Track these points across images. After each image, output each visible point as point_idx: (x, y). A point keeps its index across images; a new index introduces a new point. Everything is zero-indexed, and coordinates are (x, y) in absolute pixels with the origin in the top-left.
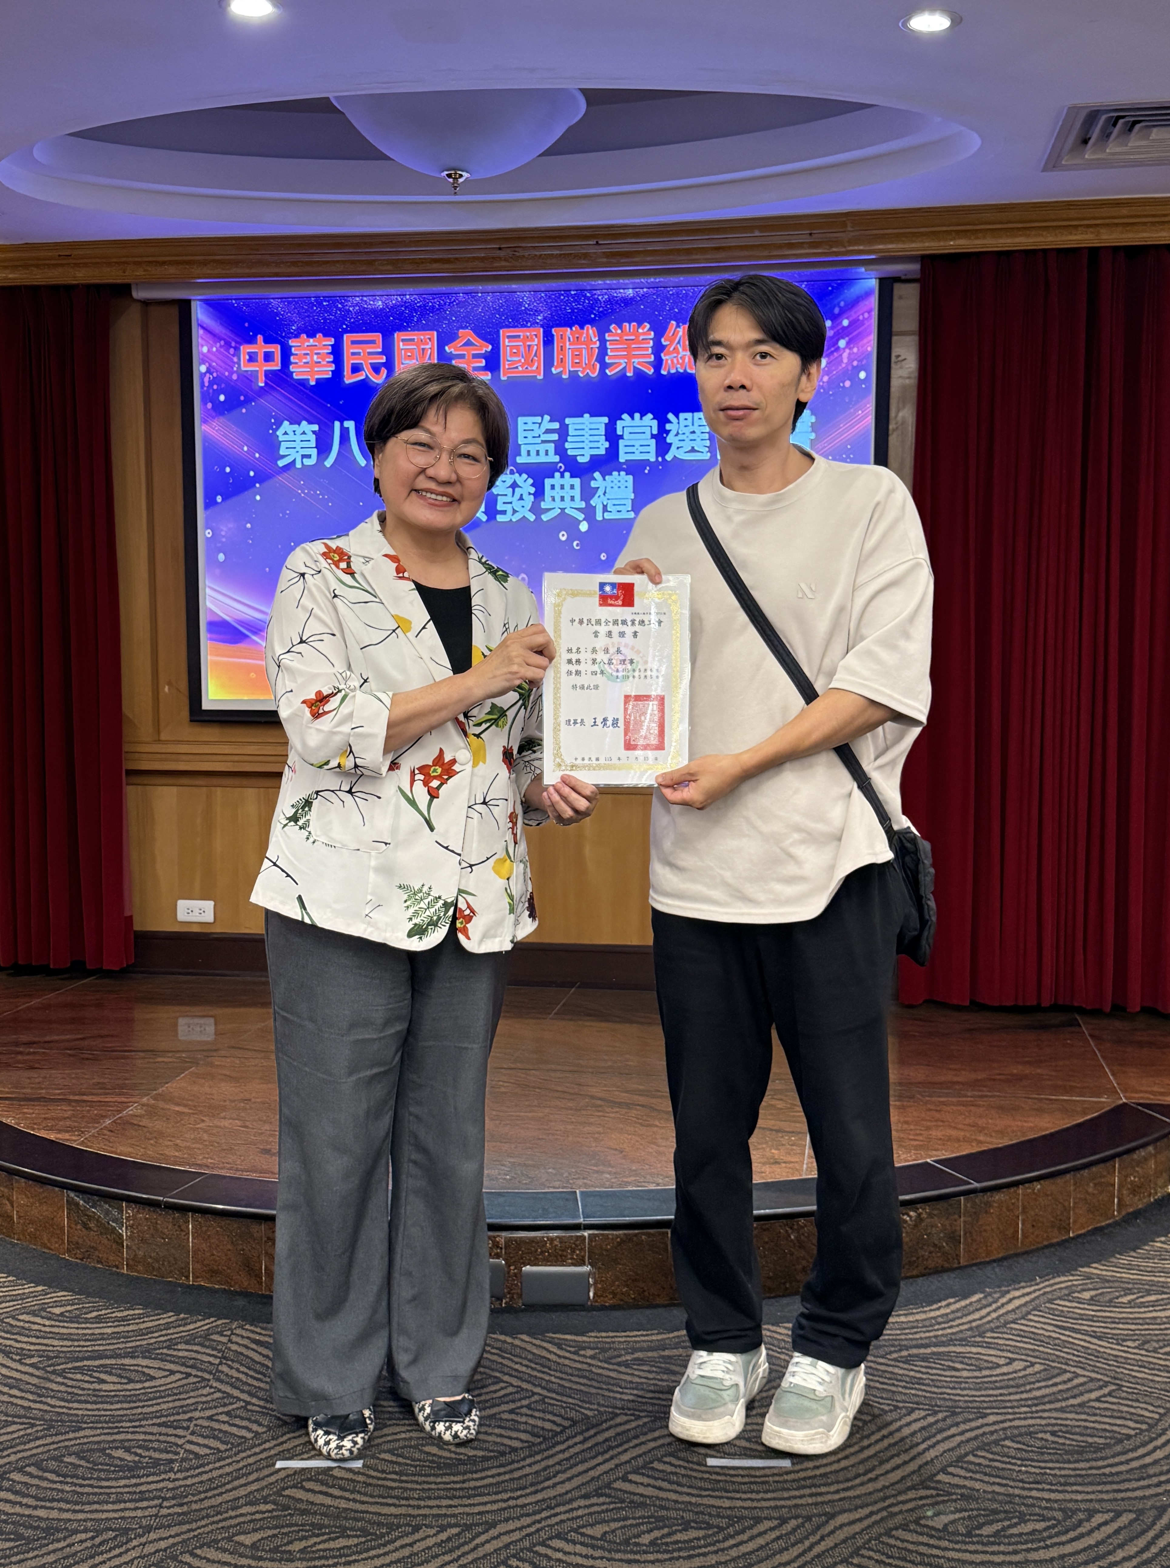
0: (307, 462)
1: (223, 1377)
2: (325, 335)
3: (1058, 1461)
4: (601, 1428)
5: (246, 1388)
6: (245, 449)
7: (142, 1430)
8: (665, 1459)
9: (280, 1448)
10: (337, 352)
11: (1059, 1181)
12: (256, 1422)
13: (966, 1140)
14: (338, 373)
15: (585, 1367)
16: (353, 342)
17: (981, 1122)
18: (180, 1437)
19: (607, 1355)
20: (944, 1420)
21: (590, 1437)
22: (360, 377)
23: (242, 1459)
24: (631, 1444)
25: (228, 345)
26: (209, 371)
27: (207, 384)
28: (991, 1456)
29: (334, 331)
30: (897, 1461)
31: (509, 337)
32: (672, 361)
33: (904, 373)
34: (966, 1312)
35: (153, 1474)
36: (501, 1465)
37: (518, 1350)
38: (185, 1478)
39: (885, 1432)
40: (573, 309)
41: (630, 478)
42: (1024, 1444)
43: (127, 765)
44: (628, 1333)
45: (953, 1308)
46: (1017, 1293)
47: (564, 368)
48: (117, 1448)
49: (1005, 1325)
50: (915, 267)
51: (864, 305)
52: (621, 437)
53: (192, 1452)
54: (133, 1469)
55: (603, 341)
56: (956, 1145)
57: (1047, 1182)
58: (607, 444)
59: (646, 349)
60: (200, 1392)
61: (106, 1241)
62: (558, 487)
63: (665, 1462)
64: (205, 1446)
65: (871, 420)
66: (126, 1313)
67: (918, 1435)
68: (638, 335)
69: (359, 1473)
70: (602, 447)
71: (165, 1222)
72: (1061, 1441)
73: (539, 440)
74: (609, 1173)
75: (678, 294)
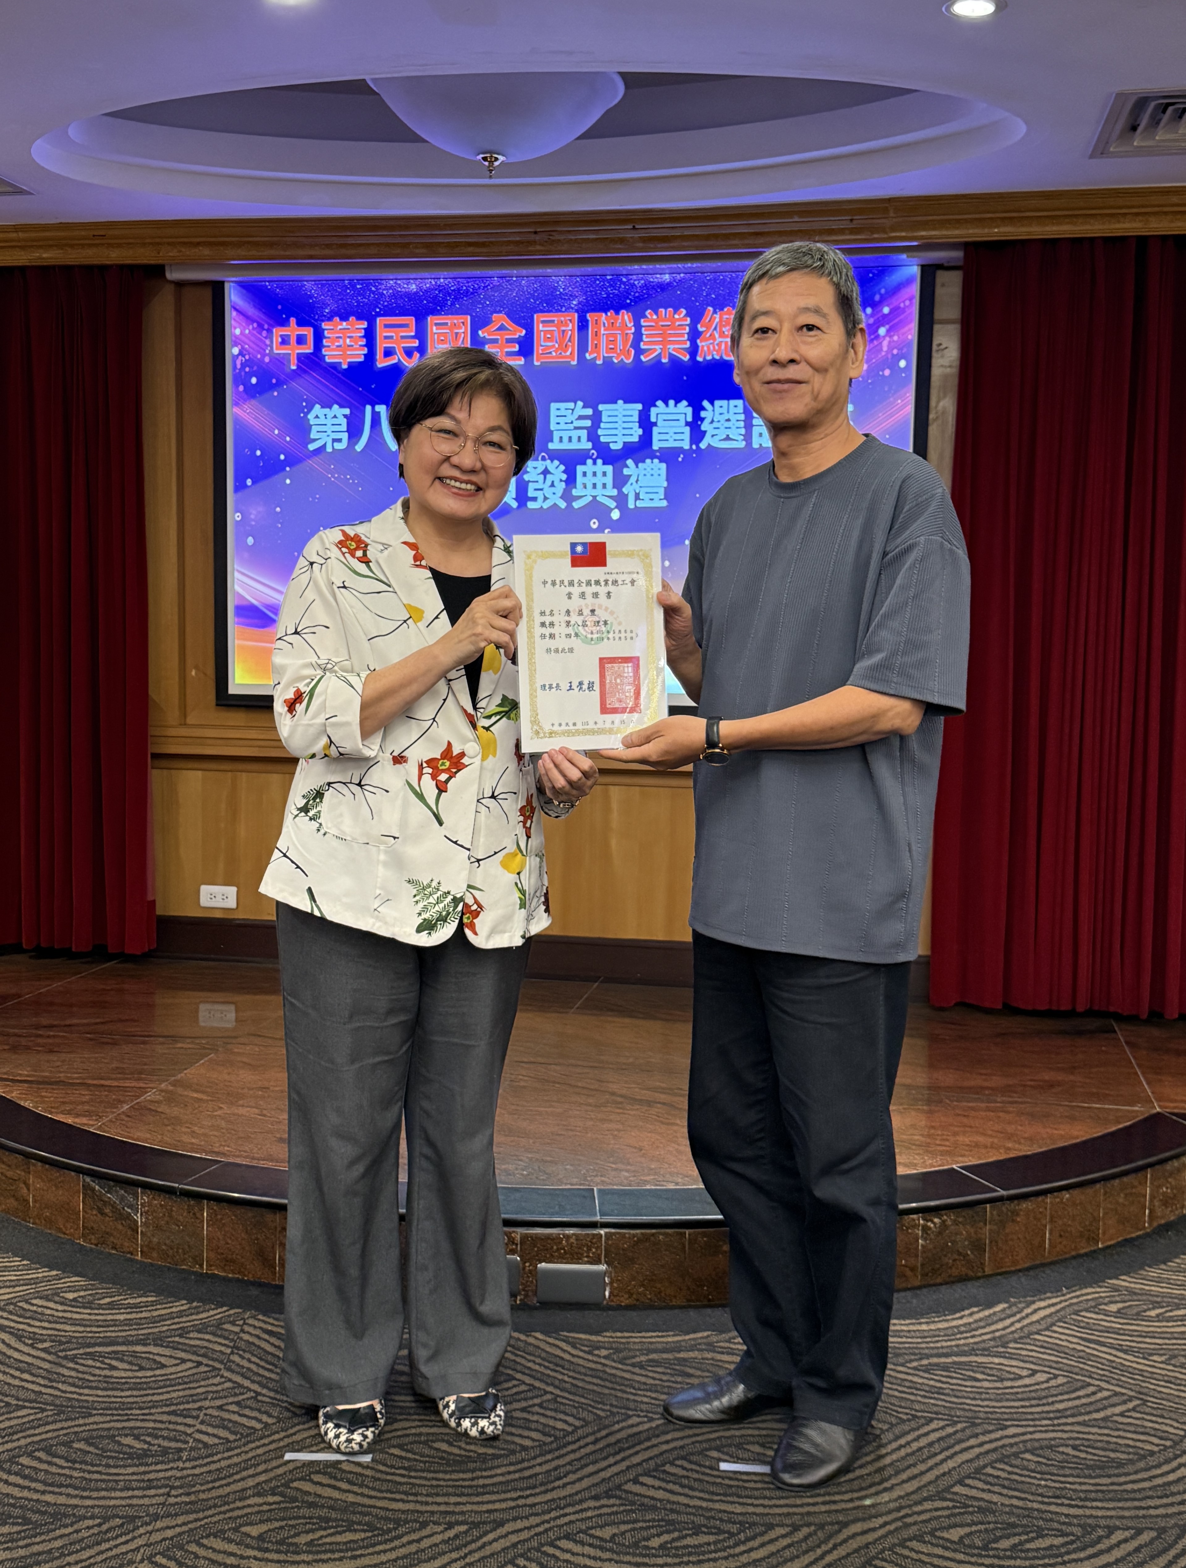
0: (338, 446)
1: (234, 1367)
2: (360, 318)
3: (1077, 1476)
4: (613, 1428)
5: (257, 1378)
6: (276, 432)
7: (152, 1418)
8: (677, 1462)
9: (289, 1440)
10: (370, 336)
11: (1091, 1191)
12: (266, 1413)
13: (994, 1147)
14: (370, 356)
15: (599, 1367)
16: (386, 326)
17: (1010, 1129)
18: (190, 1426)
19: (621, 1355)
20: (963, 1430)
22: (393, 361)
23: (251, 1450)
24: (643, 1446)
25: (261, 327)
26: (241, 353)
27: (239, 366)
28: (1009, 1469)
29: (368, 314)
30: (915, 1470)
31: (543, 322)
32: (708, 348)
33: (945, 361)
34: (990, 1321)
35: (162, 1462)
36: (511, 1464)
37: (531, 1348)
38: (194, 1467)
39: (902, 1441)
40: (608, 294)
41: (664, 466)
42: (1044, 1457)
43: (153, 749)
44: (643, 1334)
45: (977, 1316)
46: (1042, 1304)
47: (599, 353)
48: (126, 1436)
49: (1028, 1337)
50: (958, 254)
51: (905, 293)
52: (655, 424)
53: (202, 1442)
54: (141, 1457)
55: (638, 327)
56: (984, 1151)
57: (1076, 1192)
58: (640, 432)
59: (682, 335)
60: (211, 1381)
61: (120, 1227)
62: (589, 474)
63: (677, 1466)
64: (214, 1436)
65: (910, 409)
66: (139, 1300)
67: (937, 1446)
68: (674, 320)
69: (367, 1467)
70: (635, 434)
71: (180, 1209)
72: (1083, 1455)
73: (571, 426)
74: (627, 1171)
75: (715, 280)
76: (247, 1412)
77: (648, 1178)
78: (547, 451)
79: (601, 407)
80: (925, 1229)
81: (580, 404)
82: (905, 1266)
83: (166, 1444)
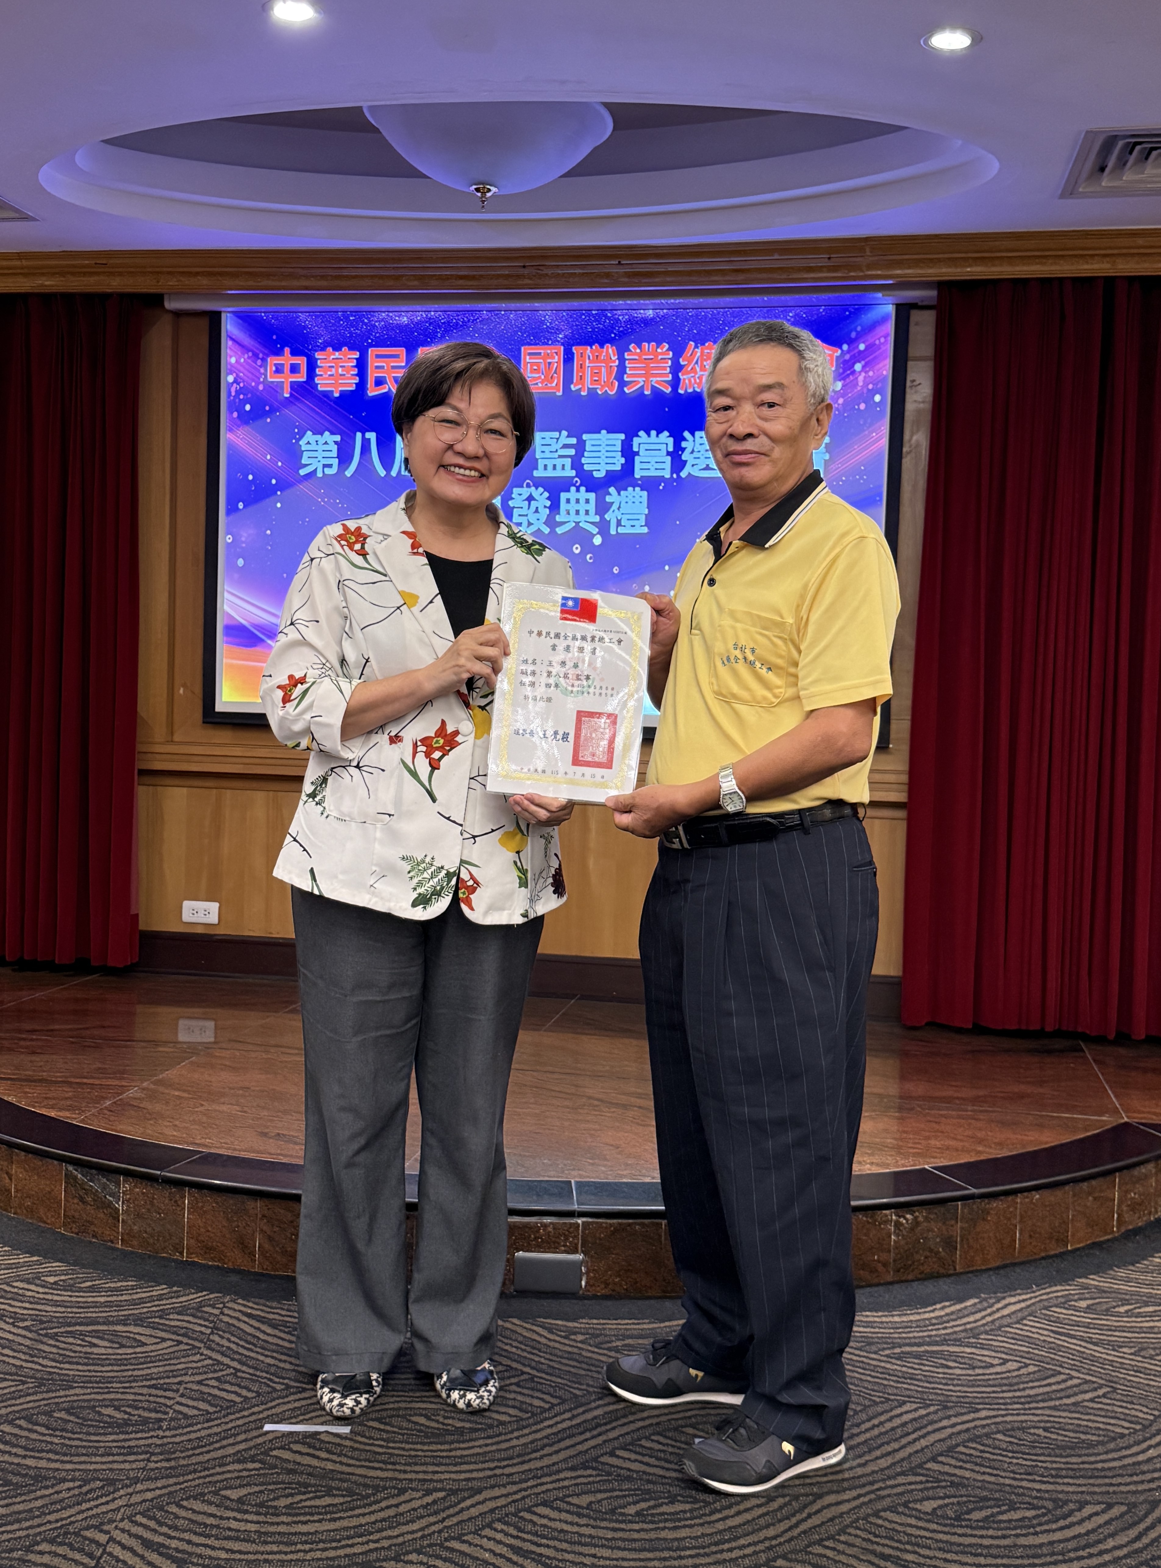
0: (328, 471)
1: (213, 1345)
2: (352, 348)
3: (1049, 1455)
4: (590, 1406)
5: (237, 1357)
6: (269, 457)
7: (132, 1391)
8: (653, 1437)
9: (269, 1413)
10: (361, 366)
11: (1059, 1193)
12: (245, 1388)
13: (964, 1150)
14: (362, 385)
15: (575, 1350)
16: (378, 356)
17: (980, 1134)
18: (170, 1398)
19: (598, 1340)
20: (936, 1412)
21: (578, 1415)
22: (383, 390)
23: (231, 1421)
24: (619, 1423)
25: (255, 355)
26: (236, 381)
27: (233, 394)
28: (982, 1448)
29: (360, 345)
30: (889, 1448)
31: (530, 354)
32: (690, 381)
33: (919, 398)
34: (961, 1315)
35: (142, 1431)
36: (489, 1437)
37: (508, 1333)
38: (174, 1436)
39: (876, 1421)
40: (593, 328)
41: (645, 493)
42: (1015, 1438)
43: (141, 765)
44: (619, 1321)
45: (948, 1310)
46: (1013, 1300)
47: (583, 385)
48: (107, 1406)
49: (999, 1328)
50: (934, 293)
51: (881, 331)
52: (637, 453)
53: (181, 1413)
54: (122, 1426)
55: (622, 360)
56: (955, 1154)
57: (1046, 1193)
58: (623, 461)
59: (664, 368)
60: (191, 1358)
61: (102, 1215)
62: (573, 501)
63: (653, 1441)
64: (194, 1407)
65: (885, 442)
66: (119, 1284)
67: (910, 1426)
68: (657, 354)
69: (346, 1438)
70: (618, 463)
71: (162, 1196)
72: (1054, 1436)
73: (556, 455)
74: (605, 1166)
75: (697, 315)
76: (227, 1387)
77: (625, 1173)
78: (532, 478)
79: (585, 437)
80: (898, 1225)
81: (565, 433)
82: (879, 1261)
83: (146, 1414)
